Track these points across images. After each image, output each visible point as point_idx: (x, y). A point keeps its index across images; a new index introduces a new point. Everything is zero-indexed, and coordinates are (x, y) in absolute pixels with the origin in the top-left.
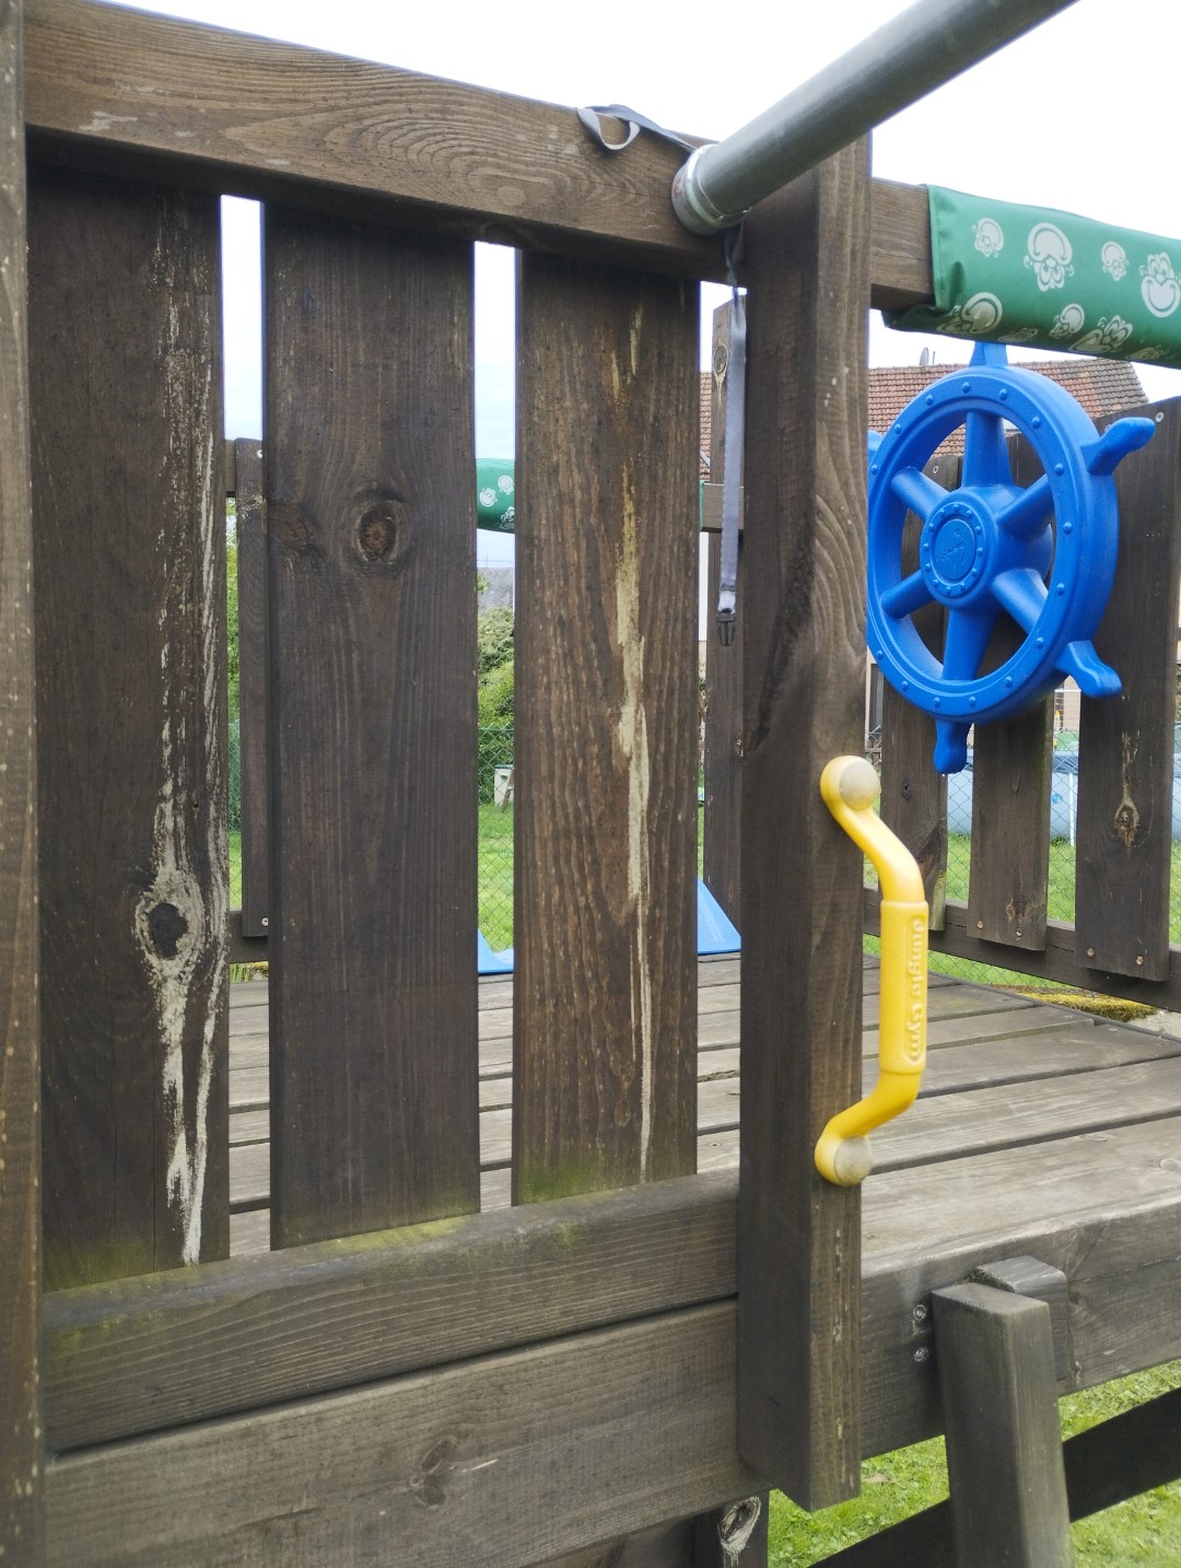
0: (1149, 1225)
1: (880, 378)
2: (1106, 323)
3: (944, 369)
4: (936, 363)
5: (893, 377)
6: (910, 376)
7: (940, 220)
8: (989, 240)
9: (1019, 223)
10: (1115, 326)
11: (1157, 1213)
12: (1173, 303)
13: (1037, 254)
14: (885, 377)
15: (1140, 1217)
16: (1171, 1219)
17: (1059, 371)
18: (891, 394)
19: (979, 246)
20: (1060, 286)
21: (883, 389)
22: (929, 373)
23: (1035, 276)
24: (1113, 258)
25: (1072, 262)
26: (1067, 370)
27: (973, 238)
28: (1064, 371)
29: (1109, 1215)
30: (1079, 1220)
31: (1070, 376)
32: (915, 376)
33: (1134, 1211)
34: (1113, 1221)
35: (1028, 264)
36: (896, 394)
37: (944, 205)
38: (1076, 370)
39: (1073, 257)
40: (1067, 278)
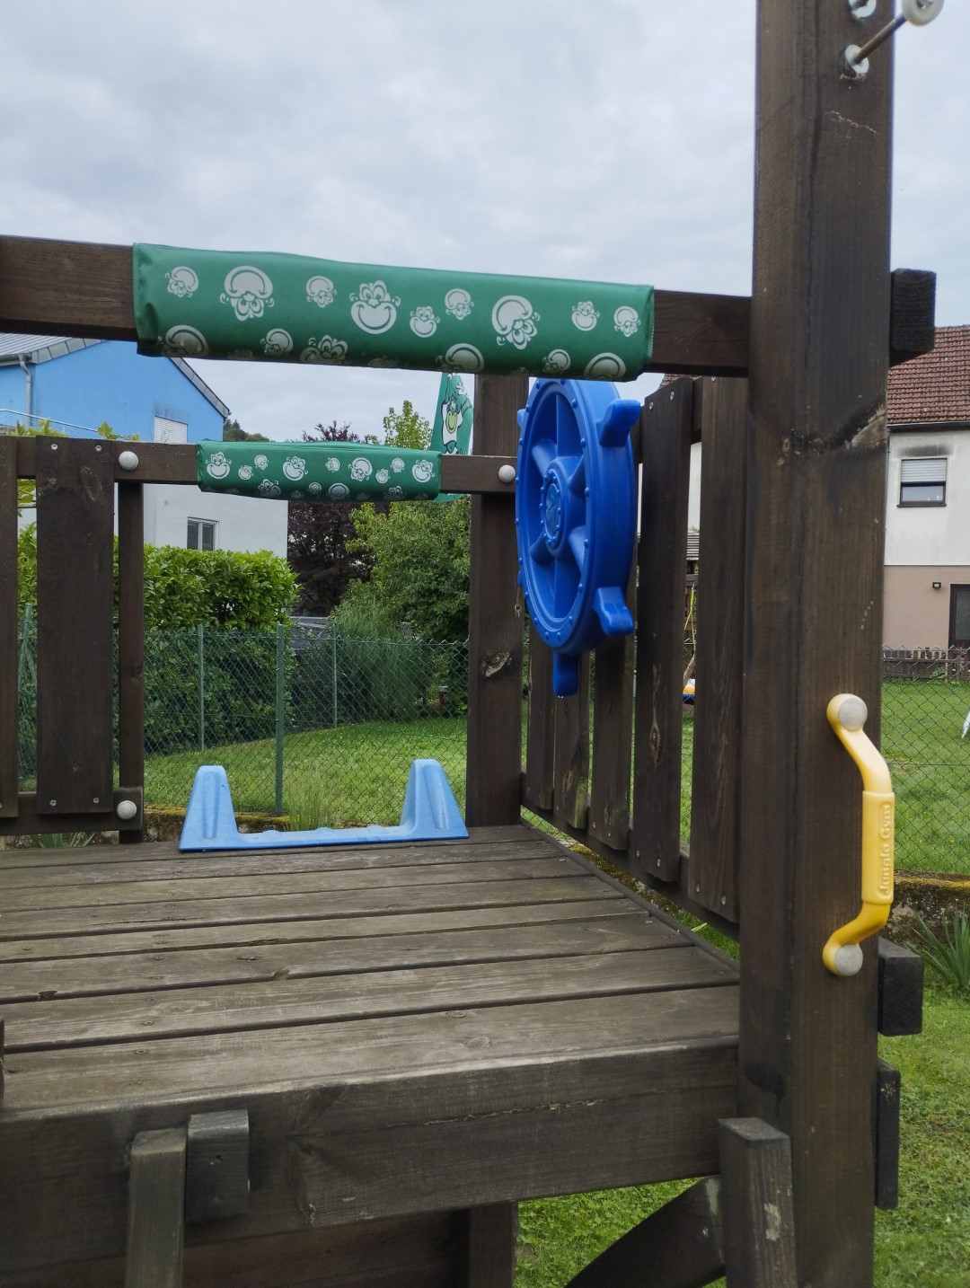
0: (394, 1093)
2: (317, 342)
7: (141, 271)
8: (184, 283)
9: (213, 268)
10: (327, 344)
11: (404, 1082)
12: (388, 321)
13: (234, 292)
15: (384, 1084)
16: (422, 1089)
19: (172, 289)
20: (260, 315)
23: (233, 309)
24: (320, 291)
25: (272, 296)
27: (167, 282)
29: (351, 1081)
30: (314, 1084)
33: (379, 1079)
34: (353, 1087)
35: (224, 300)
37: (145, 259)
39: (274, 292)
40: (266, 308)
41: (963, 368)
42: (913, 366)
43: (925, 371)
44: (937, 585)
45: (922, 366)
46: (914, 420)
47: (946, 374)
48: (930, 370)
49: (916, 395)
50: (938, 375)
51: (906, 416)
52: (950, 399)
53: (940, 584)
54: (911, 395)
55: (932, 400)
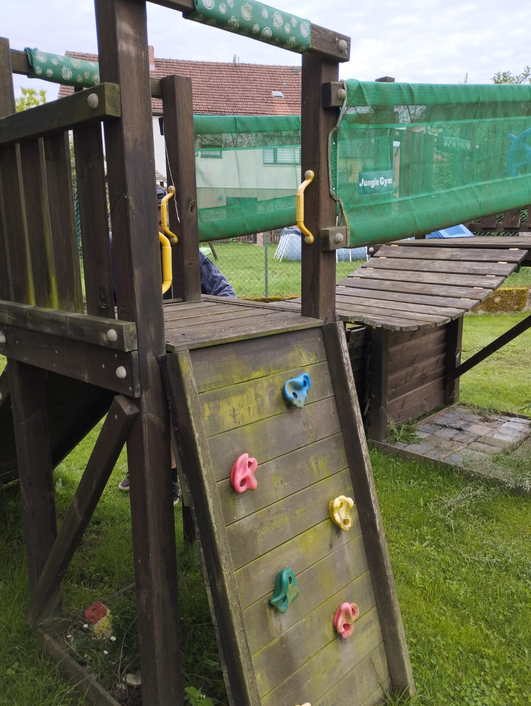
1: (218, 67)
3: (244, 65)
4: (240, 62)
5: (223, 67)
6: (231, 68)
14: (220, 67)
17: (290, 71)
18: (224, 75)
21: (220, 72)
22: (238, 66)
26: (294, 71)
28: (292, 71)
31: (295, 73)
32: (233, 68)
36: (226, 75)
38: (297, 71)
41: (221, 86)
42: (198, 82)
43: (204, 85)
44: (220, 198)
45: (202, 82)
46: (205, 112)
47: (214, 88)
48: (206, 85)
49: (203, 98)
50: (210, 88)
51: (201, 109)
52: (219, 102)
53: (222, 197)
54: (200, 98)
55: (211, 102)
